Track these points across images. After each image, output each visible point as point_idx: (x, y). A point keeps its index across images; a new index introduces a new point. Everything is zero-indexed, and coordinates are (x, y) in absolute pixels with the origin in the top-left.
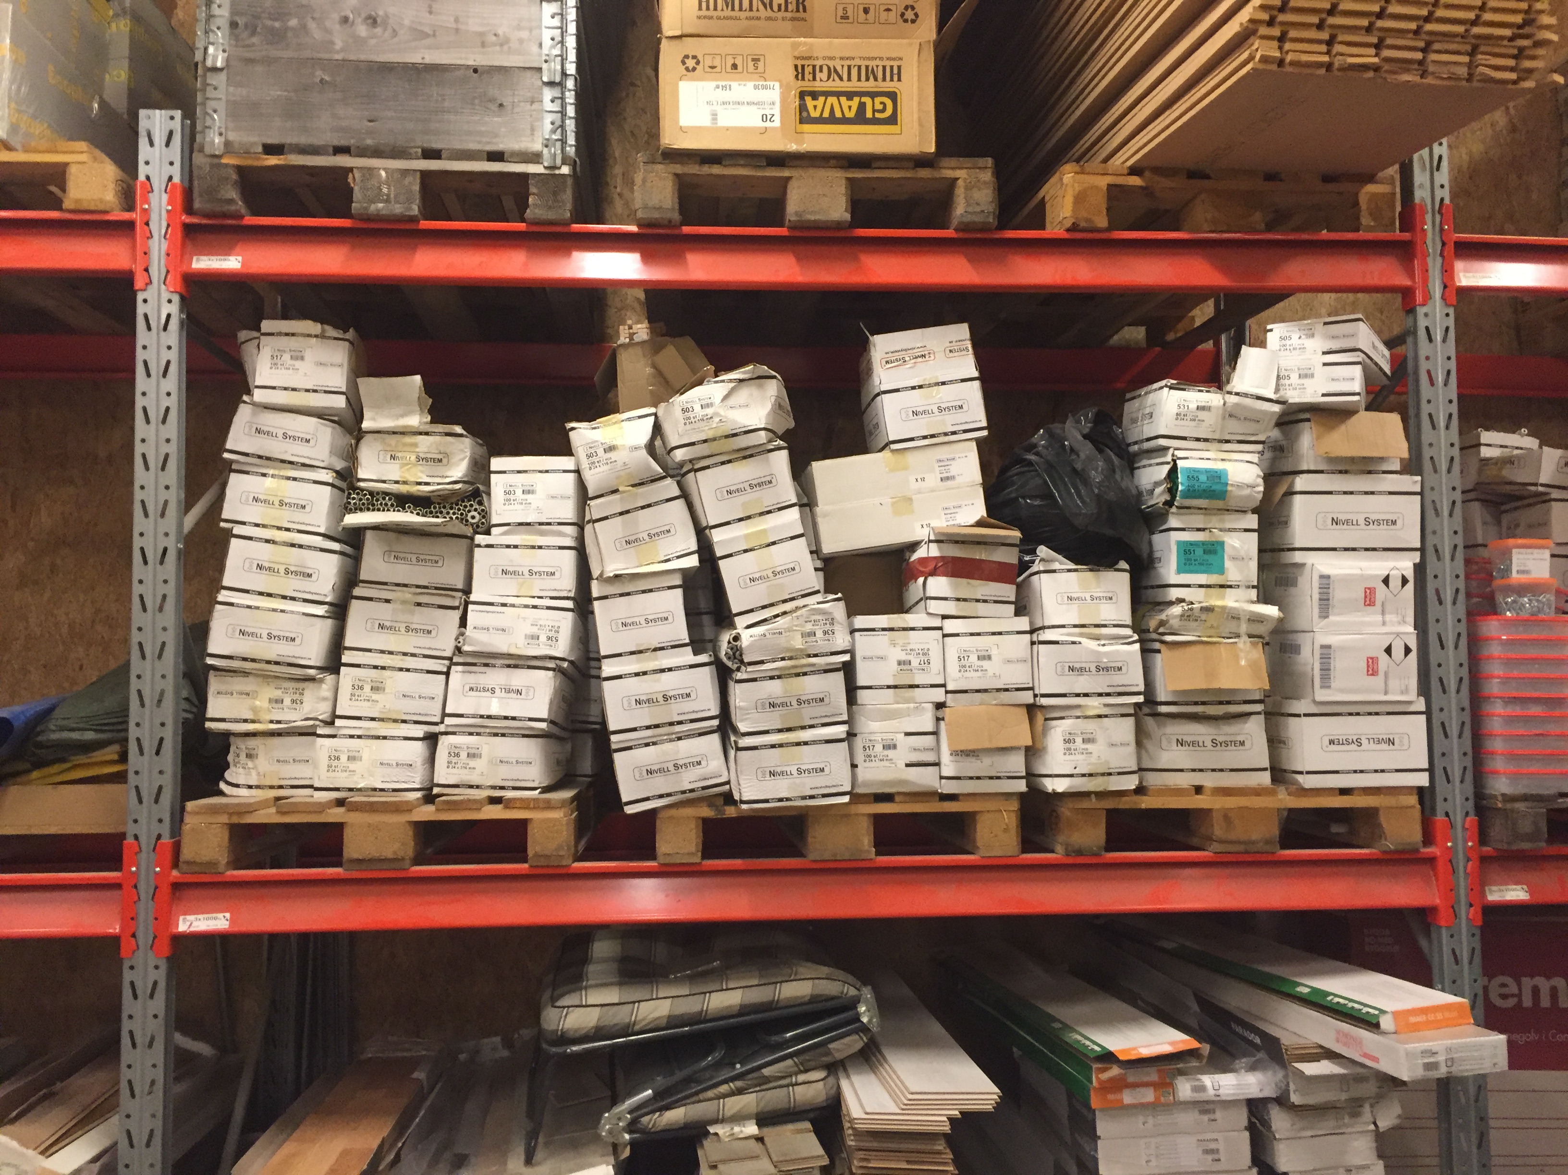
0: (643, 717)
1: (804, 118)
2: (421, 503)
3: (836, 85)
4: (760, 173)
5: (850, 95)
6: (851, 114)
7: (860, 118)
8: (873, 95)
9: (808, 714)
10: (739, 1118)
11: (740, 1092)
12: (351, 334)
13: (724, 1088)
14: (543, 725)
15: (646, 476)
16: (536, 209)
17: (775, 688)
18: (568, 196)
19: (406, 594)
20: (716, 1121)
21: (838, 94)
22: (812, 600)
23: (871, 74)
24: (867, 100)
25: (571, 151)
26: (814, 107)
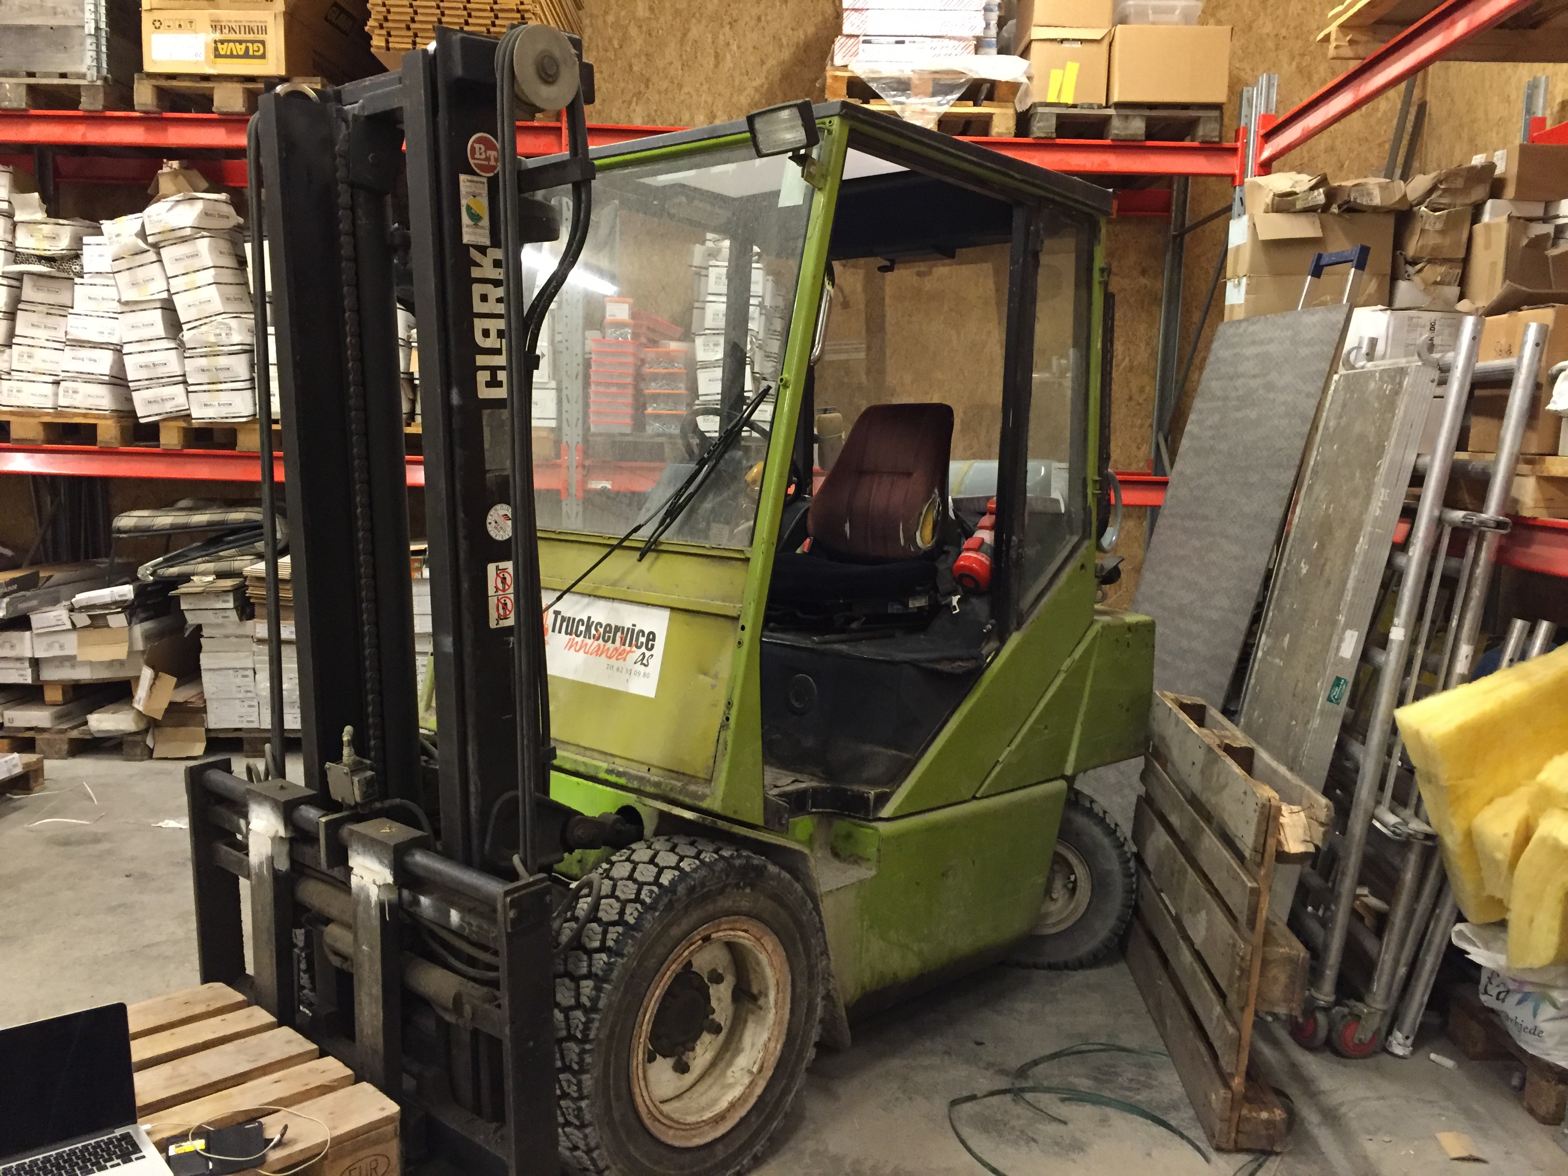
0: (144, 374)
1: (217, 55)
2: (49, 260)
3: (233, 36)
4: (198, 85)
5: (240, 42)
6: (241, 53)
7: (246, 55)
8: (253, 42)
9: (222, 376)
10: (204, 573)
11: (208, 562)
12: (11, 169)
13: (199, 560)
14: (107, 378)
15: (137, 251)
16: (86, 103)
17: (203, 362)
18: (101, 96)
19: (44, 309)
20: (194, 575)
21: (234, 41)
22: (219, 318)
23: (251, 30)
24: (250, 45)
25: (104, 72)
26: (223, 49)
